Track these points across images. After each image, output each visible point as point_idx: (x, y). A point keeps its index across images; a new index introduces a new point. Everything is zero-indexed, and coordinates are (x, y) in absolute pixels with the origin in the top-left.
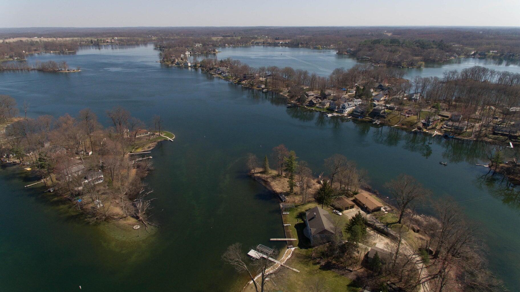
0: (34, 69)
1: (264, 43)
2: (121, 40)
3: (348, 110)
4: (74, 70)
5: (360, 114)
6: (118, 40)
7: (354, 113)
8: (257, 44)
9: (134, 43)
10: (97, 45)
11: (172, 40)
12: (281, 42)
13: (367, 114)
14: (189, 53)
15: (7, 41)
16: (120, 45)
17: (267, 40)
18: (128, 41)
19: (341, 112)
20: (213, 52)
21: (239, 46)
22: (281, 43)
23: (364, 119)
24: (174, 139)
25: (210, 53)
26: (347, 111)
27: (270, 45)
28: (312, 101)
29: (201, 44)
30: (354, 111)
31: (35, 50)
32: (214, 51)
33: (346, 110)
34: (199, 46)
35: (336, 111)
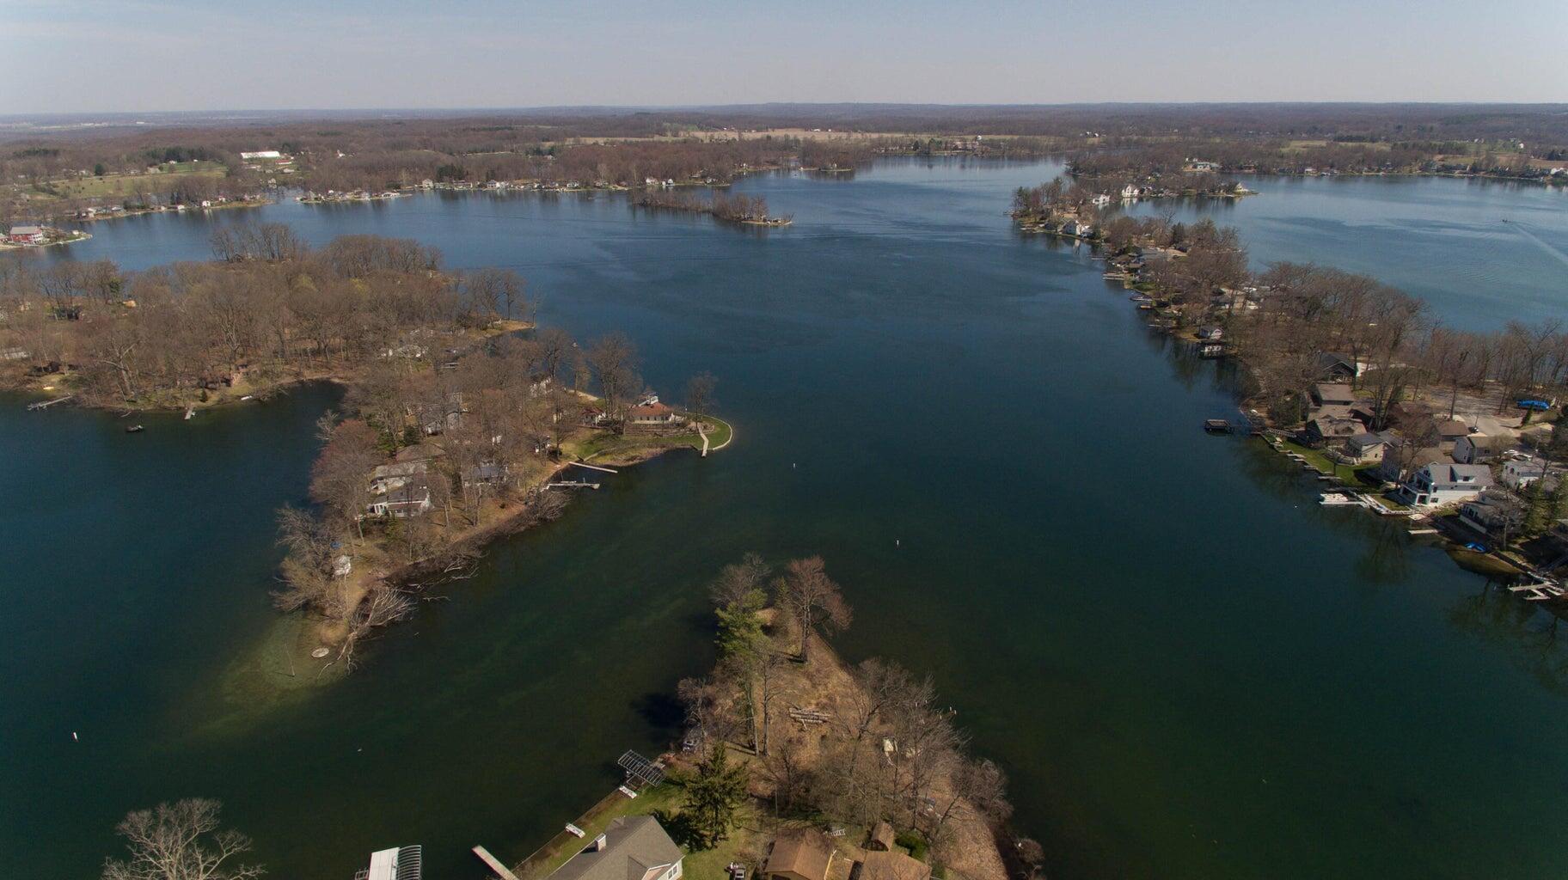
0: (709, 212)
1: (1474, 169)
2: (992, 144)
3: (1445, 499)
4: (776, 221)
5: (1483, 530)
6: (982, 143)
7: (1462, 518)
8: (1446, 171)
9: (1026, 151)
10: (925, 154)
11: (1150, 146)
12: (1554, 171)
13: (1520, 541)
14: (1136, 192)
15: (717, 135)
16: (983, 157)
17: (1491, 160)
18: (1012, 144)
19: (1403, 498)
20: (1222, 194)
21: (1359, 176)
22: (1556, 175)
23: (1489, 556)
24: (720, 450)
25: (1211, 195)
26: (1435, 500)
27: (1502, 176)
28: (1317, 427)
29: (1214, 165)
30: (1466, 510)
31: (774, 163)
32: (1231, 188)
33: (1433, 495)
34: (1208, 168)
35: (1388, 491)
